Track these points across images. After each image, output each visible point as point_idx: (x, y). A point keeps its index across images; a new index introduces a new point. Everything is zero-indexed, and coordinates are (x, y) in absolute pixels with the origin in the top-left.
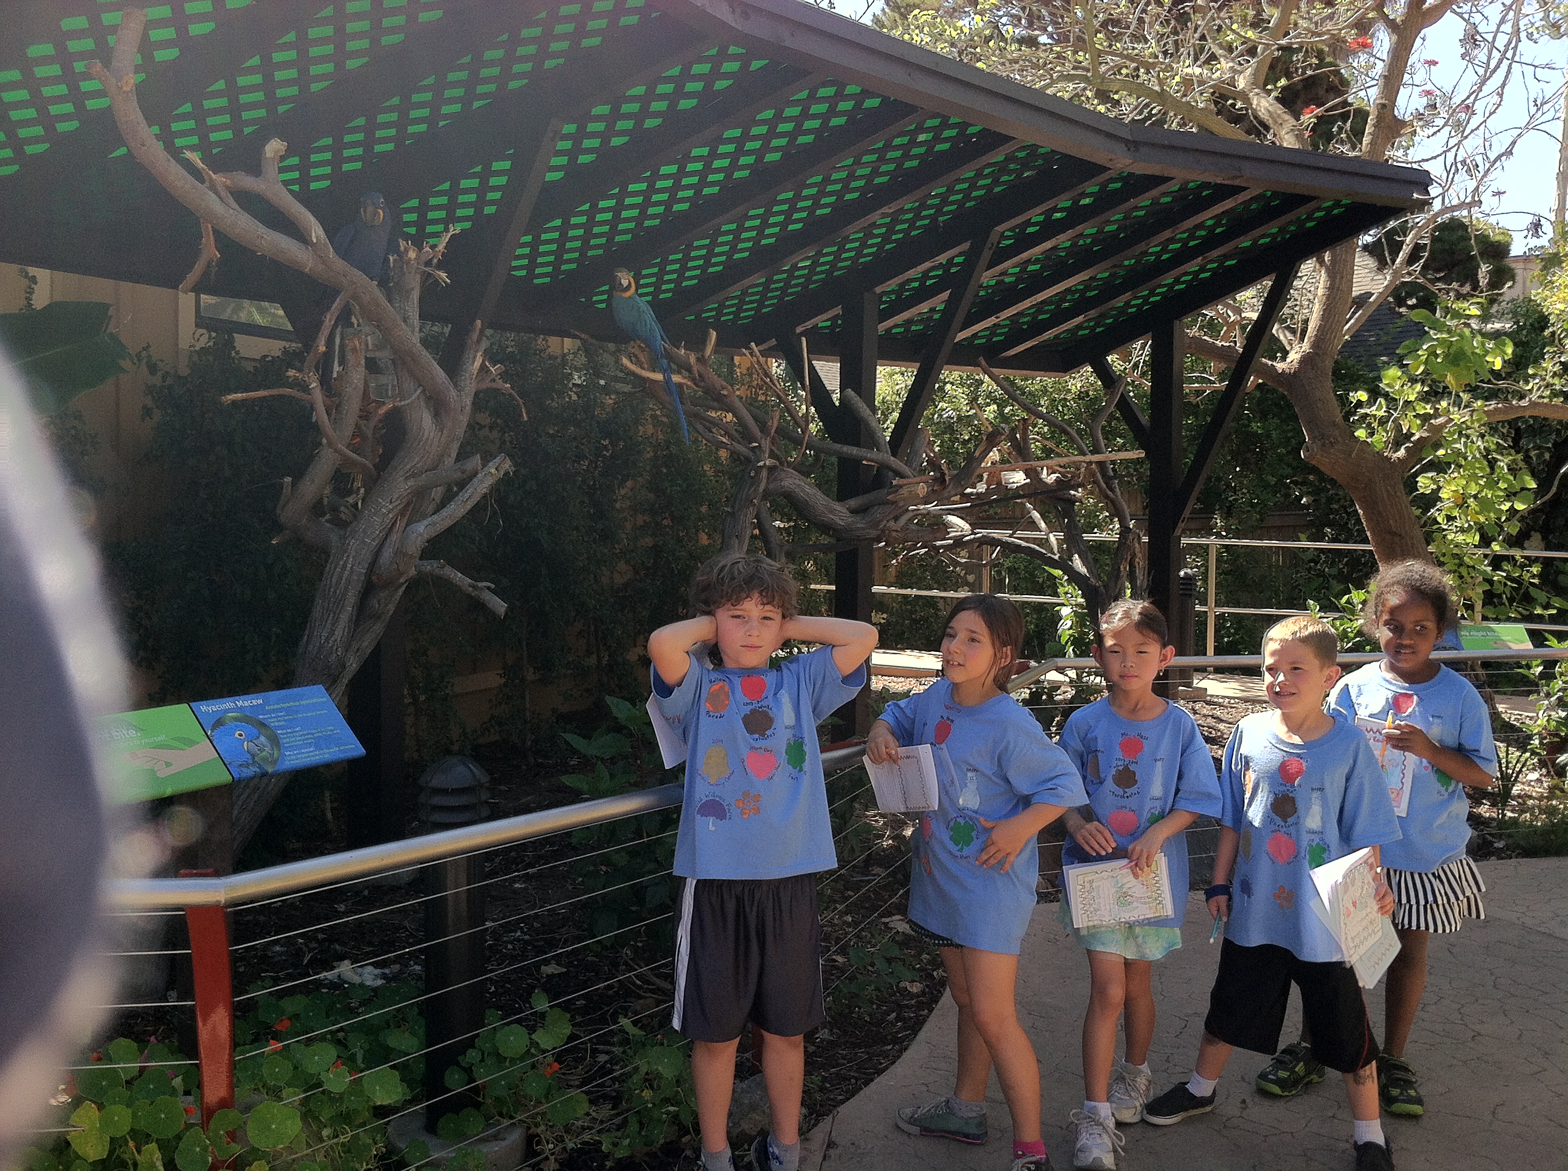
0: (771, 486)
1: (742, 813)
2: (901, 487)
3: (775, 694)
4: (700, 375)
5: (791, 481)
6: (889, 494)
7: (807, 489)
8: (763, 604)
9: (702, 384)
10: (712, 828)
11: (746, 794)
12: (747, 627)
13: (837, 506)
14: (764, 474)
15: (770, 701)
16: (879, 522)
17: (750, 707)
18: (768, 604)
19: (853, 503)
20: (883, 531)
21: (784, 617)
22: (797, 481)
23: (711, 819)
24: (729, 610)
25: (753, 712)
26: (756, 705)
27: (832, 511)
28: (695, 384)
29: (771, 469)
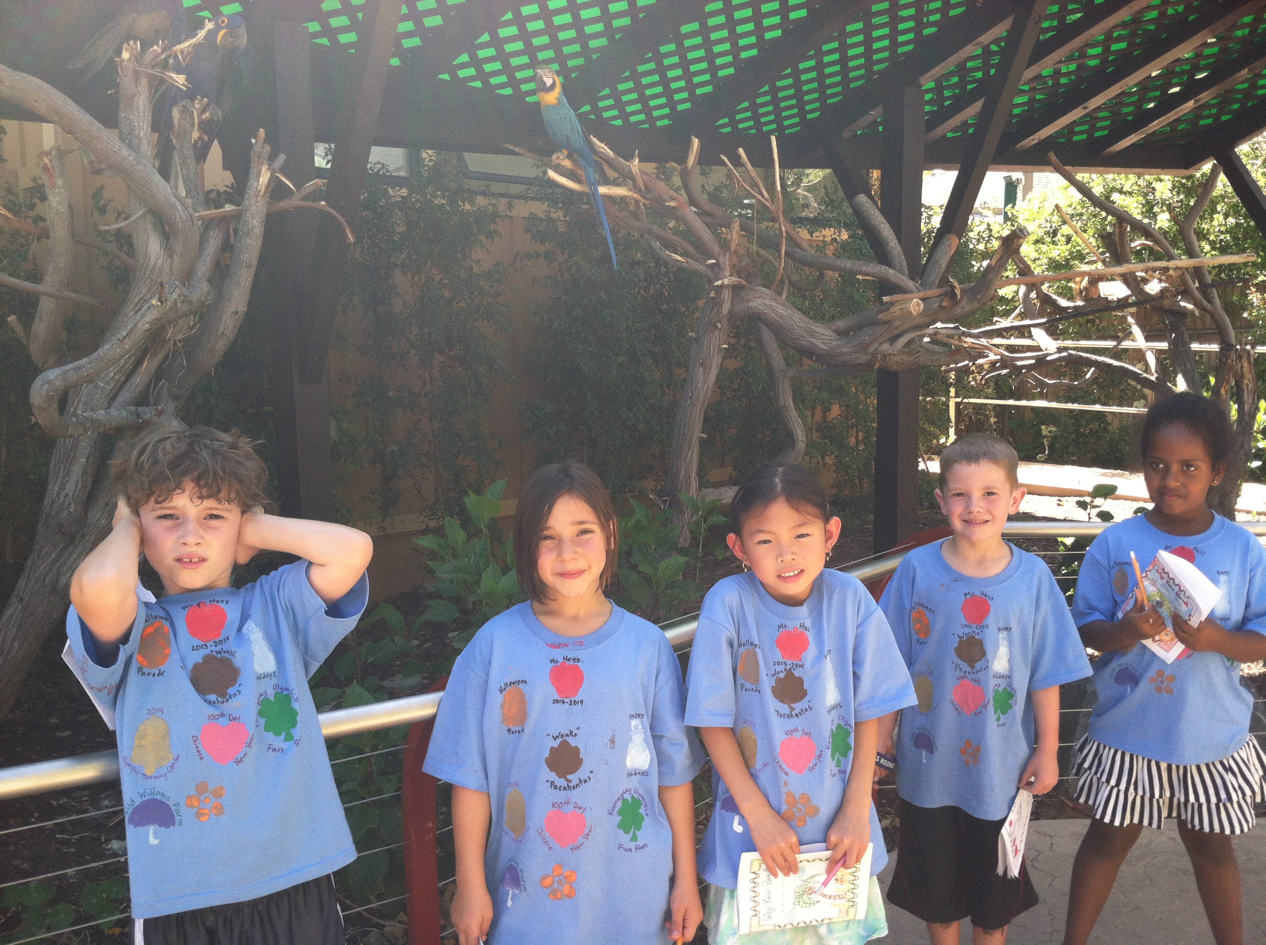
0: (737, 308)
1: (199, 815)
2: (892, 304)
3: (240, 630)
4: (645, 185)
5: (760, 301)
6: (880, 312)
7: (781, 310)
8: (201, 498)
9: (649, 196)
10: (153, 841)
11: (202, 788)
12: (180, 533)
13: (819, 328)
14: (727, 295)
15: (231, 645)
16: (869, 345)
17: (203, 652)
18: (208, 497)
19: (841, 324)
20: (874, 355)
21: (243, 513)
22: (767, 302)
23: (151, 829)
24: (154, 510)
25: (208, 659)
26: (211, 648)
27: (812, 334)
28: (642, 196)
29: (736, 289)
